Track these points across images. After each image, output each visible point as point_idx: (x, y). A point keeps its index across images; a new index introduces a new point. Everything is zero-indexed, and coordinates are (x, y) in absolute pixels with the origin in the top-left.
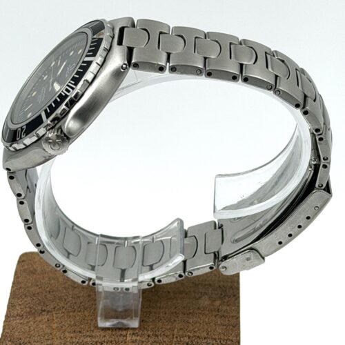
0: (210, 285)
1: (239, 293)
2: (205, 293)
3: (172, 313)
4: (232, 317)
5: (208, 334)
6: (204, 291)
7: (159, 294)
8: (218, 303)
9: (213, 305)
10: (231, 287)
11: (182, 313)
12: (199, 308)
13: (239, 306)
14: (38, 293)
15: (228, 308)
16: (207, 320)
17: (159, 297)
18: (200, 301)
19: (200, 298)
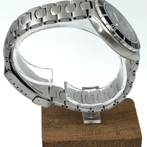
0: (55, 128)
1: (42, 125)
2: (56, 124)
3: (69, 115)
4: (44, 116)
5: (54, 108)
6: (57, 125)
7: (76, 123)
8: (51, 120)
9: (53, 119)
10: (46, 127)
11: (65, 116)
12: (59, 118)
13: (42, 120)
14: (127, 120)
15: (46, 119)
16: (55, 114)
17: (76, 121)
18: (58, 121)
19: (59, 122)
